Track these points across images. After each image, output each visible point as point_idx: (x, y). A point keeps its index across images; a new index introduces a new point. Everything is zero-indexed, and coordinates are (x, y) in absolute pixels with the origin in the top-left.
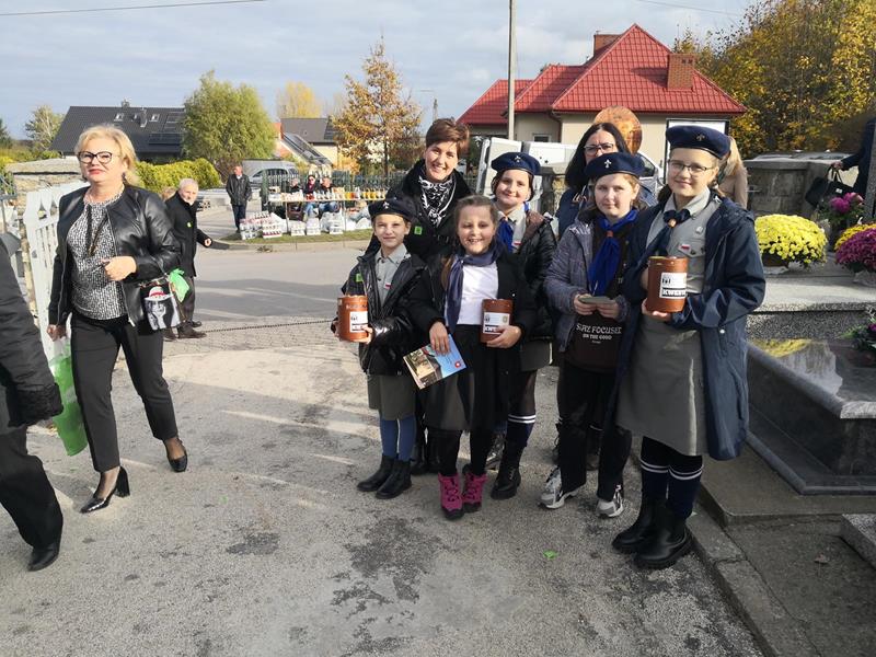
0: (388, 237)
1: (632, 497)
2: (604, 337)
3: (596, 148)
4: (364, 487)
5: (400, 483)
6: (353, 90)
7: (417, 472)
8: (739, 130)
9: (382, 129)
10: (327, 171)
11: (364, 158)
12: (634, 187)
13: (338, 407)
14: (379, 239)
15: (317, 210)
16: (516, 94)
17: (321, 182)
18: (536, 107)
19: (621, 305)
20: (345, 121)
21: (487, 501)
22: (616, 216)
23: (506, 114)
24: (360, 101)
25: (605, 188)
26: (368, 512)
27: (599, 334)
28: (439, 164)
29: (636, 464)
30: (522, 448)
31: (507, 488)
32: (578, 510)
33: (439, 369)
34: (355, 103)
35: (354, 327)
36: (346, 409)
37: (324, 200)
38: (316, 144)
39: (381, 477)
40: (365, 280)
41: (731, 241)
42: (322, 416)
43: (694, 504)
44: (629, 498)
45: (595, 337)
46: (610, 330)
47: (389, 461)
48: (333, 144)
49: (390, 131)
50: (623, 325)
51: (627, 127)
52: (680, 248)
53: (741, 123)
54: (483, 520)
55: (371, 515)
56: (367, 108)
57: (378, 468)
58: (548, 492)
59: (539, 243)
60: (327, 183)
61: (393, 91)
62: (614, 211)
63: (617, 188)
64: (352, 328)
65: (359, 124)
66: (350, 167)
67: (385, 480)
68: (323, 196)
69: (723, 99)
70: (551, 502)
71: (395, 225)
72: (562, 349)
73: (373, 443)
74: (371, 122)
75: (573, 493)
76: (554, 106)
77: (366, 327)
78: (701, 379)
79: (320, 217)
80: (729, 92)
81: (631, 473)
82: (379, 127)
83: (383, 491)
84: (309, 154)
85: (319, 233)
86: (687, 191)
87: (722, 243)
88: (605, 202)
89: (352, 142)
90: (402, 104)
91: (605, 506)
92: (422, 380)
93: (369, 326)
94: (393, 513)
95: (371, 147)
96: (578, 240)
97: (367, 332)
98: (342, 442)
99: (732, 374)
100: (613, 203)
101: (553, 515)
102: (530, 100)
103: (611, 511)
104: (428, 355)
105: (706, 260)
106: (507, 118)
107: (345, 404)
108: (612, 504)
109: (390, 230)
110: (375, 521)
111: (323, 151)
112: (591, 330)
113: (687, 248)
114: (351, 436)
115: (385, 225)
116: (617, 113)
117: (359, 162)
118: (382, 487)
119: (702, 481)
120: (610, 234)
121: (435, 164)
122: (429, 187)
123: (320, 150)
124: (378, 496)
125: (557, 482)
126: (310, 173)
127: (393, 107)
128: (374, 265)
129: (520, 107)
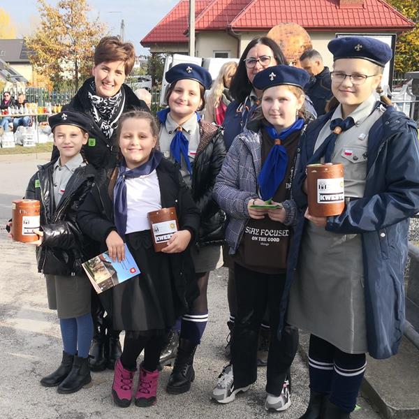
0: (67, 147)
1: (300, 392)
2: (272, 240)
3: (254, 61)
4: (46, 382)
5: (81, 379)
6: (46, 12)
7: (97, 369)
8: (409, 44)
9: (73, 48)
10: (22, 87)
11: (57, 76)
12: (298, 98)
13: (26, 307)
14: (59, 148)
15: (11, 124)
16: (197, 14)
17: (16, 98)
18: (216, 25)
19: (288, 210)
20: (38, 41)
21: (161, 395)
22: (282, 126)
23: (187, 32)
24: (53, 22)
25: (269, 99)
26: (49, 406)
27: (268, 237)
28: (108, 82)
29: (304, 360)
30: (196, 345)
31: (180, 383)
32: (248, 404)
33: (115, 276)
34: (48, 24)
35: (26, 231)
36: (33, 309)
37: (18, 115)
38: (12, 63)
39: (62, 372)
40: (43, 185)
41: (391, 146)
42: (11, 316)
43: (357, 399)
44: (297, 393)
45: (263, 239)
46: (277, 233)
47: (70, 358)
48: (28, 63)
49: (80, 50)
50: (290, 228)
51: (298, 42)
52: (343, 154)
53: (410, 38)
54: (158, 413)
55: (52, 409)
56: (58, 29)
57: (60, 364)
58: (220, 387)
59: (213, 151)
60: (22, 99)
61: (83, 12)
62: (280, 121)
63: (282, 99)
64: (24, 231)
65: (51, 44)
66: (44, 84)
67: (66, 375)
68: (17, 111)
69: (392, 15)
70: (222, 397)
71: (73, 135)
72: (232, 252)
73: (57, 341)
74: (63, 42)
75: (244, 389)
76: (233, 24)
77: (37, 231)
78: (362, 279)
79: (14, 130)
80: (399, 7)
81: (299, 369)
82: (69, 47)
83: (64, 386)
84: (6, 73)
85: (13, 145)
86: (351, 99)
87: (383, 148)
88: (271, 113)
89: (46, 61)
90: (91, 24)
91: (273, 400)
92: (100, 285)
93: (41, 230)
94: (72, 407)
95: (63, 66)
96: (247, 148)
97: (38, 235)
98: (29, 340)
99: (391, 276)
100: (278, 113)
101: (224, 410)
102: (211, 19)
103: (280, 405)
104: (104, 261)
105: (368, 165)
106: (189, 36)
107: (32, 304)
108: (280, 399)
109: (68, 139)
110: (56, 414)
111: (18, 69)
112: (260, 233)
113: (350, 154)
114: (37, 334)
115: (64, 135)
116: (289, 29)
117: (52, 79)
118: (64, 382)
119: (366, 376)
120: (278, 142)
121: (105, 82)
122: (99, 102)
123: (16, 68)
124: (60, 391)
125: (229, 377)
126: (6, 90)
127: (83, 27)
128: (52, 172)
129: (201, 26)
